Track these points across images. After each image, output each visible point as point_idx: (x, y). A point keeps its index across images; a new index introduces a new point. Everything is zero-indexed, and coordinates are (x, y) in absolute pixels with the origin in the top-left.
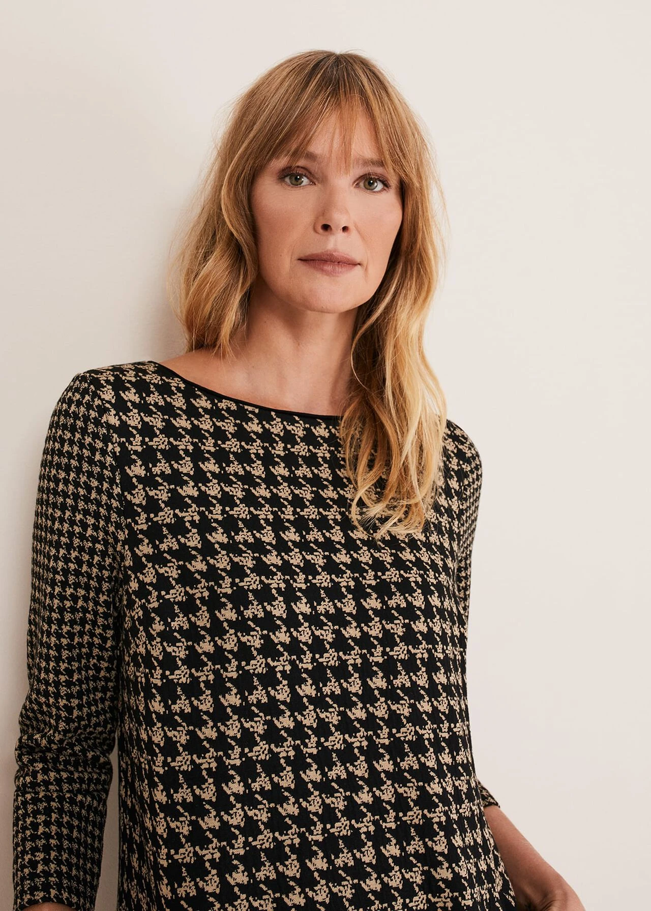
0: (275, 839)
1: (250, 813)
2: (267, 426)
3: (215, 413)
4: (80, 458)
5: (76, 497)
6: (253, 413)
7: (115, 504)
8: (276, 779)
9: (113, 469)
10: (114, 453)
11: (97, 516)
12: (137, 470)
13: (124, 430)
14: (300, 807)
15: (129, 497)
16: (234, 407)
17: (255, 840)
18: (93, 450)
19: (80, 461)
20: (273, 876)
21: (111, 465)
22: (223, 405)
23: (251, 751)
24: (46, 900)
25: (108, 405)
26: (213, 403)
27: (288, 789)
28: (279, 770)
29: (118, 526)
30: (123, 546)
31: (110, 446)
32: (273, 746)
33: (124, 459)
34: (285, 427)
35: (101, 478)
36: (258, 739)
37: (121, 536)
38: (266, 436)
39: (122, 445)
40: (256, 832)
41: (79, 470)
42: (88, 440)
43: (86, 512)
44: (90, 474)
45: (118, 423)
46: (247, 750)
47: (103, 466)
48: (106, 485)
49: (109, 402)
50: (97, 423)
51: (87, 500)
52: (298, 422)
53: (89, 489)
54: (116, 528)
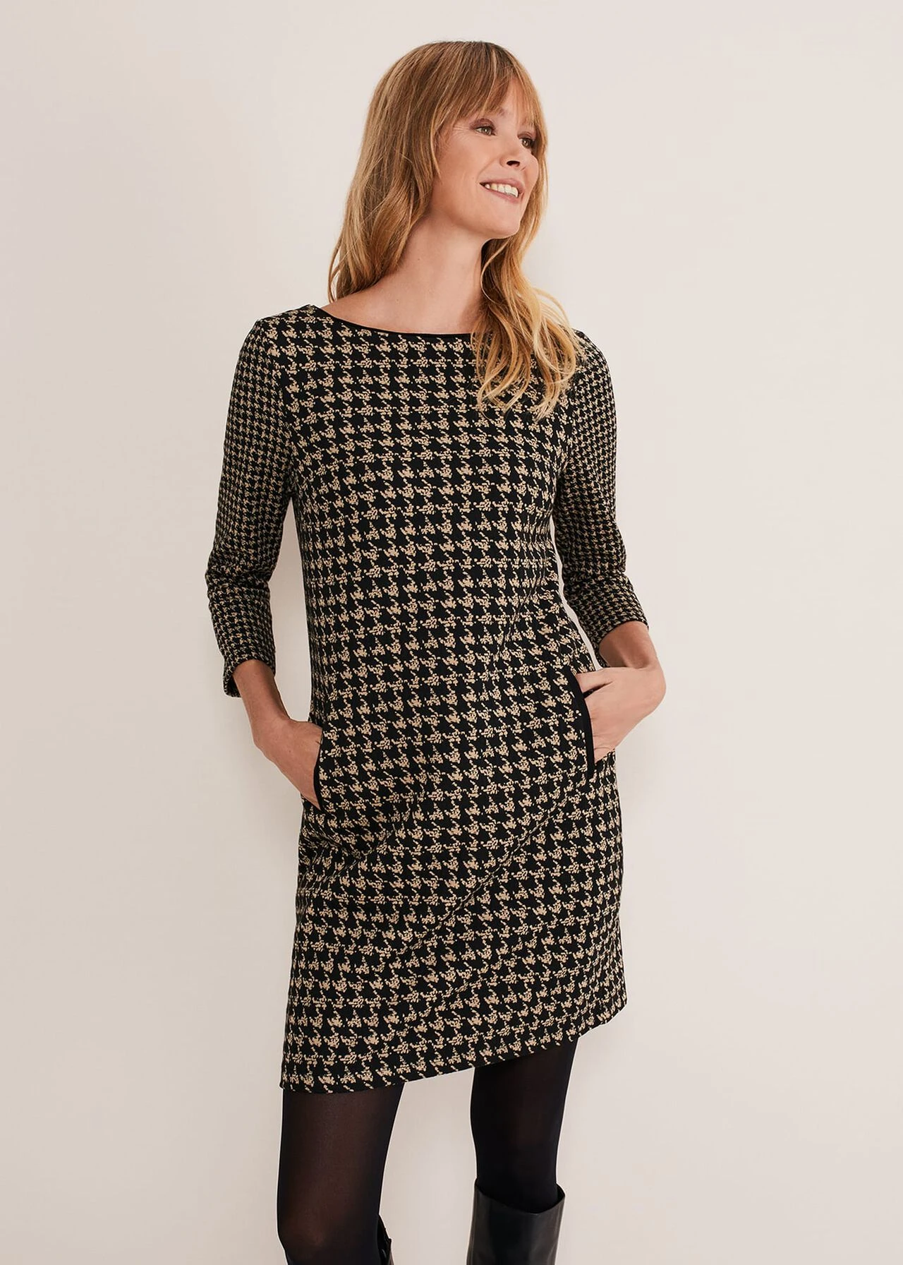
0: (385, 629)
1: (368, 612)
2: (395, 346)
3: (355, 340)
4: (254, 382)
5: (253, 409)
6: (383, 337)
7: (280, 414)
8: (385, 591)
9: (277, 389)
10: (277, 377)
11: (268, 423)
12: (294, 388)
13: (283, 359)
14: (402, 609)
15: (289, 408)
16: (369, 334)
17: (371, 629)
18: (263, 375)
19: (254, 384)
20: (383, 653)
21: (275, 386)
22: (361, 333)
23: (368, 571)
24: (249, 658)
25: (271, 342)
26: (354, 333)
27: (394, 597)
28: (388, 584)
29: (284, 429)
30: (290, 442)
31: (274, 372)
32: (383, 568)
33: (284, 381)
34: (409, 346)
35: (269, 396)
36: (373, 564)
37: (288, 436)
38: (394, 354)
39: (282, 371)
40: (372, 625)
41: (254, 391)
42: (259, 368)
43: (261, 421)
44: (262, 393)
45: (279, 355)
46: (365, 571)
47: (270, 387)
48: (273, 401)
49: (273, 340)
50: (264, 356)
51: (261, 412)
52: (420, 341)
53: (261, 404)
54: (283, 431)
